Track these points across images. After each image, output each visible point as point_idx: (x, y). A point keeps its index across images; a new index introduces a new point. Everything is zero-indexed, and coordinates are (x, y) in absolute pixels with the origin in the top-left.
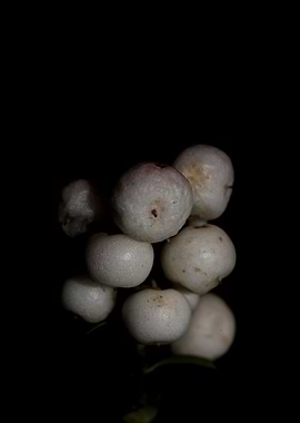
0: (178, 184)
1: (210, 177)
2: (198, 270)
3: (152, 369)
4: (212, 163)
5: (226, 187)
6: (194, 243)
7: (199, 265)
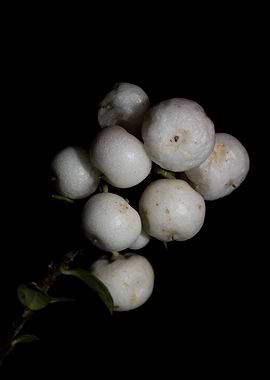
0: (208, 134)
1: (228, 162)
2: (168, 211)
3: (68, 273)
4: (237, 156)
5: (231, 183)
6: (181, 192)
7: (171, 208)
